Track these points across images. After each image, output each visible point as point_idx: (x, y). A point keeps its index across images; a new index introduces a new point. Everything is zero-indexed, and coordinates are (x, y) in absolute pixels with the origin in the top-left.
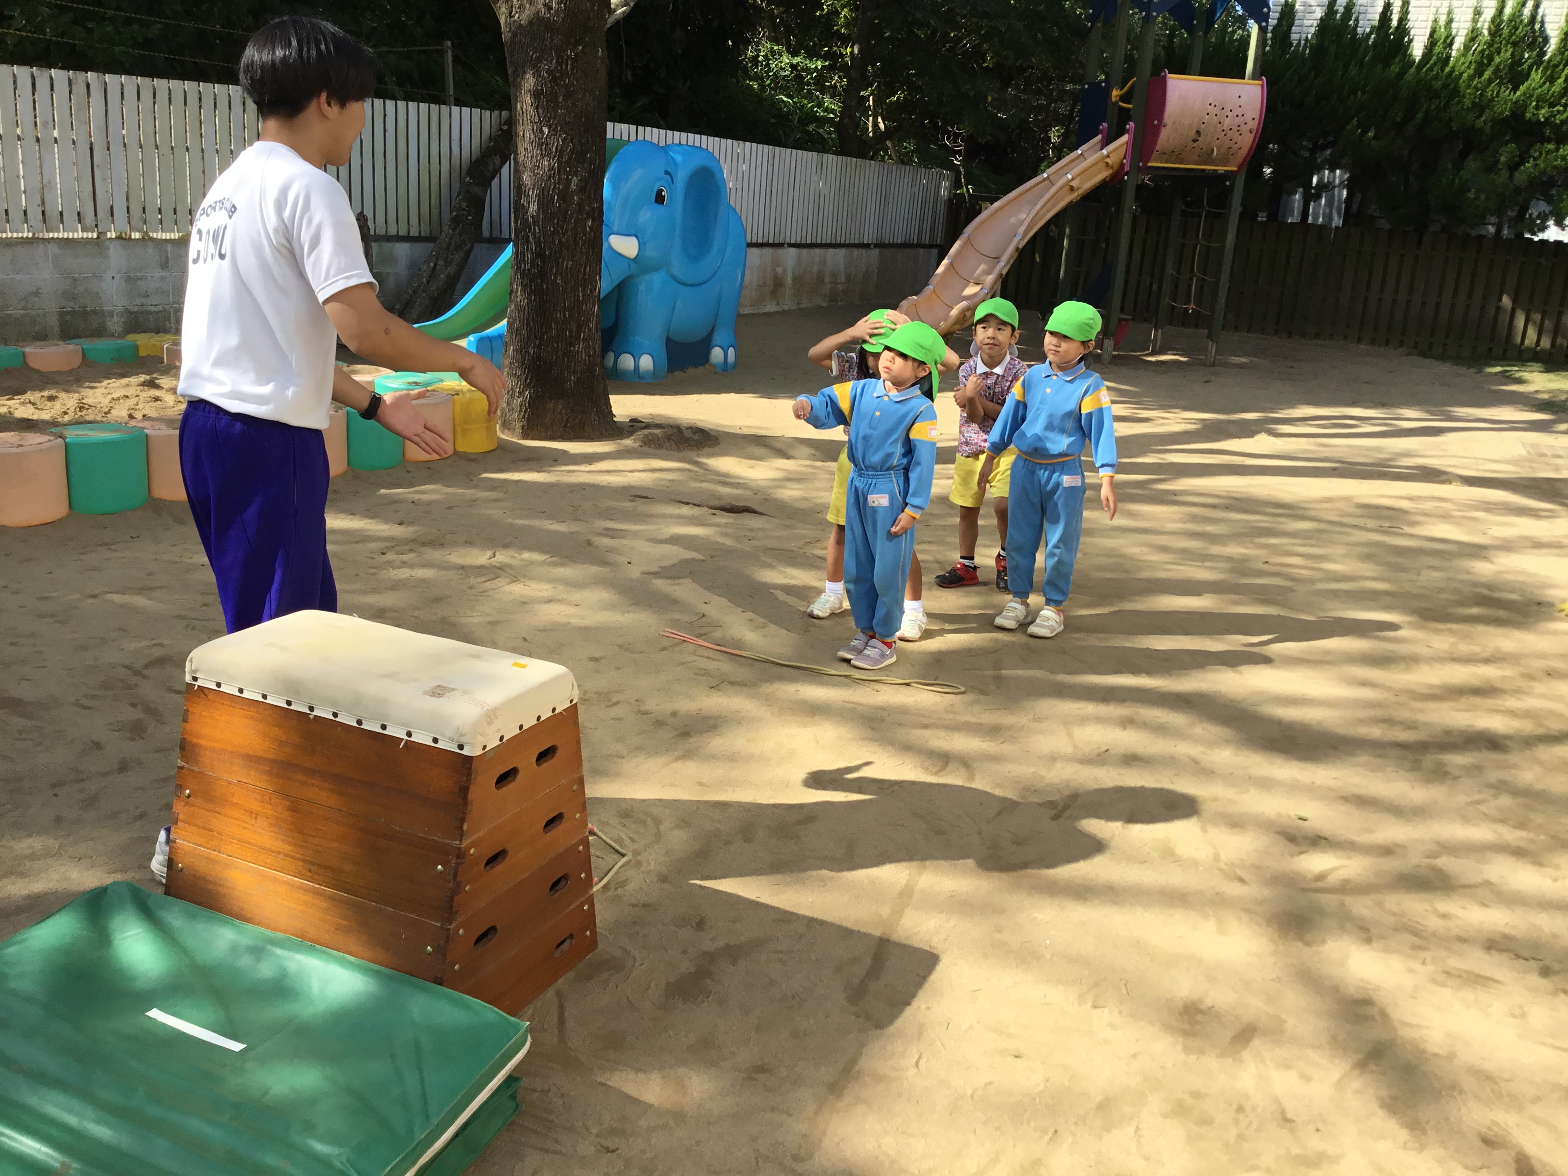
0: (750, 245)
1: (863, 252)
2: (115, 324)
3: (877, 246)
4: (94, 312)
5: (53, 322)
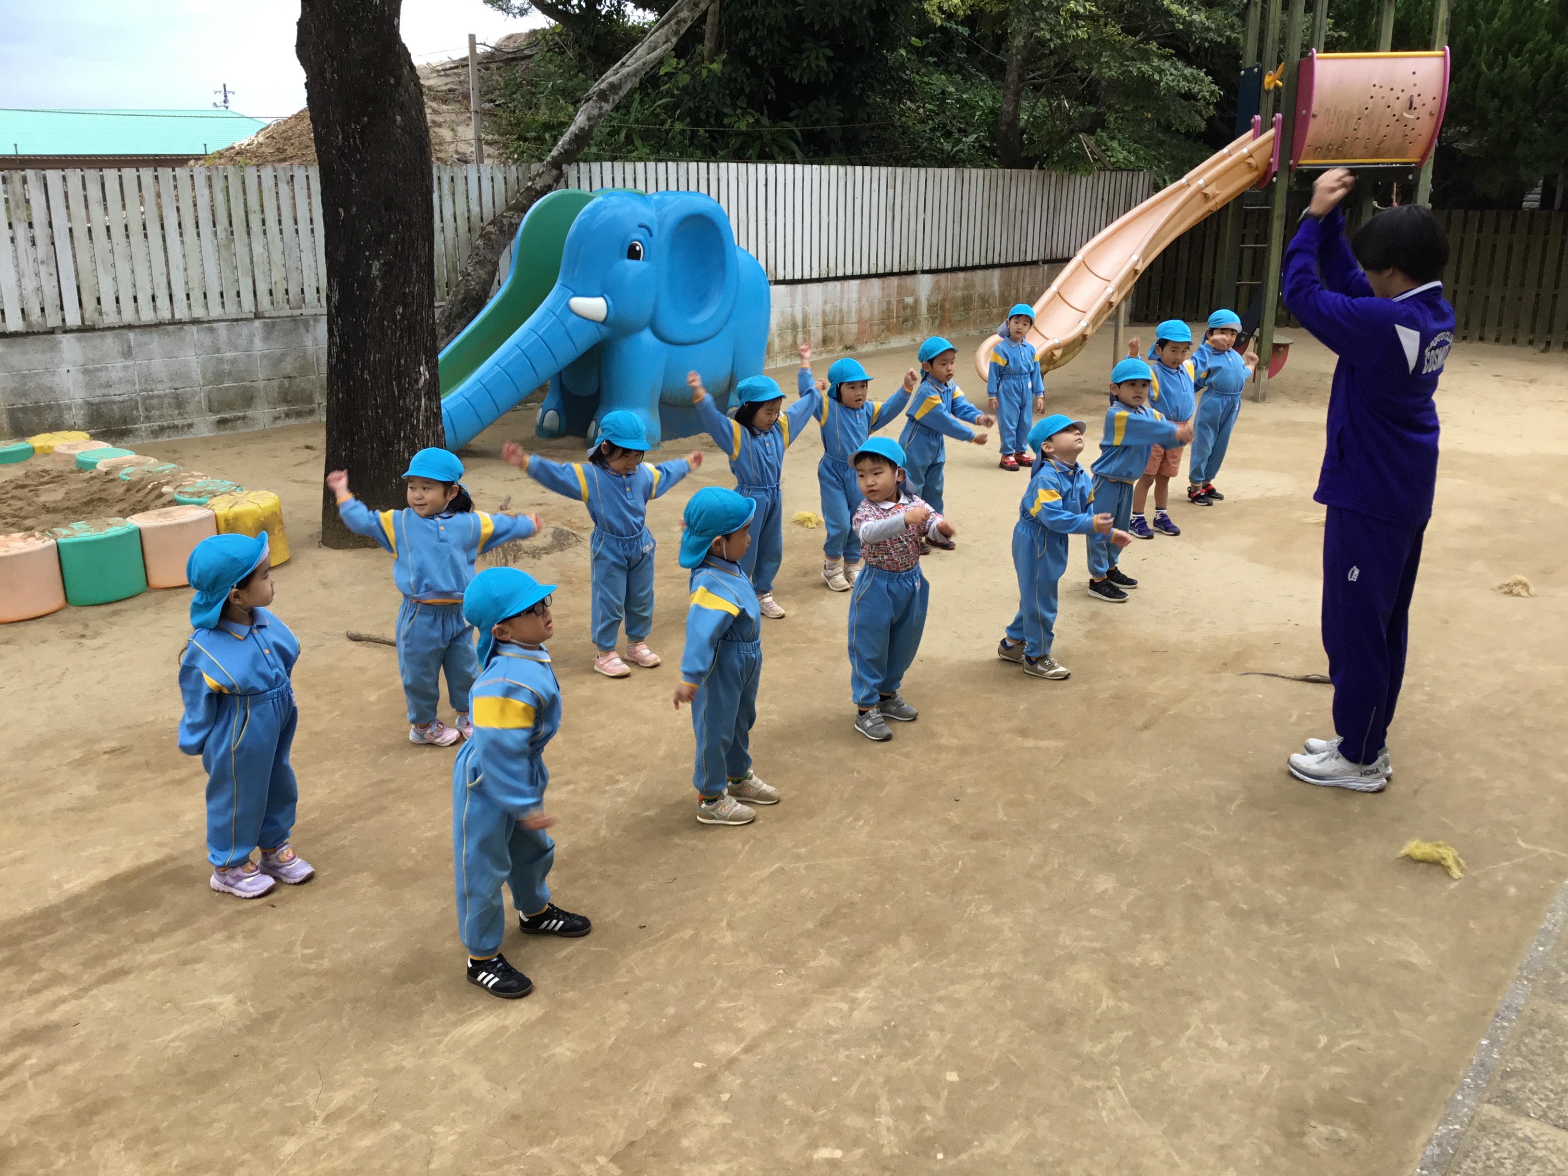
1: (1028, 270)
2: (74, 417)
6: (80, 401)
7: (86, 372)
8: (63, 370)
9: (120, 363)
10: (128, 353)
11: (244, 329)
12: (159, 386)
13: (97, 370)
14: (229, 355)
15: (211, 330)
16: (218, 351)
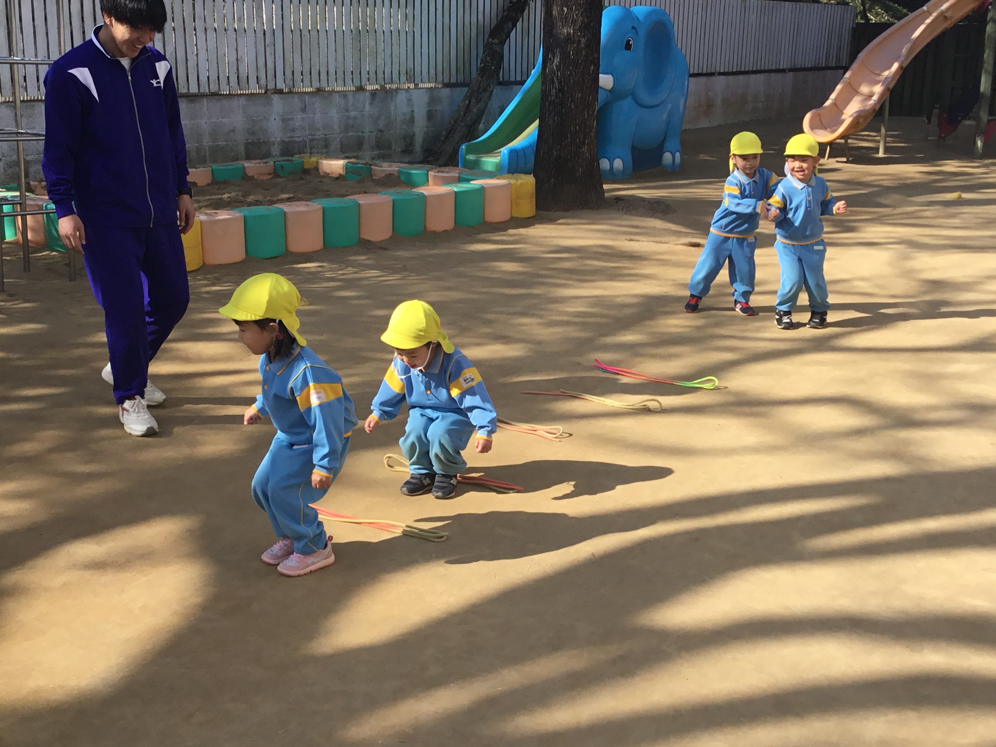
0: (692, 75)
1: (779, 76)
2: (276, 150)
3: (790, 70)
4: (264, 142)
5: (242, 149)
6: (279, 139)
7: (284, 120)
8: (272, 118)
9: (300, 116)
10: (304, 110)
12: (318, 133)
13: (289, 119)
14: (353, 114)
16: (347, 111)
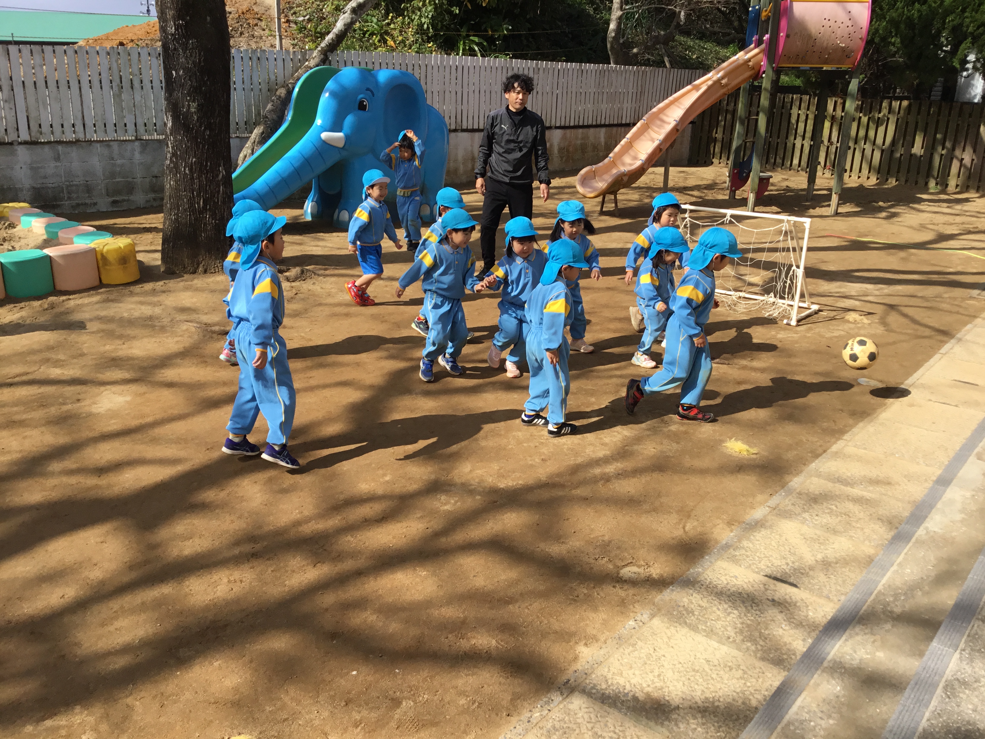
1: (622, 129)
4: (9, 189)
6: (28, 186)
7: (32, 168)
8: (17, 167)
9: (53, 164)
11: (129, 146)
12: (76, 179)
13: (39, 168)
15: (109, 146)
16: (112, 159)
